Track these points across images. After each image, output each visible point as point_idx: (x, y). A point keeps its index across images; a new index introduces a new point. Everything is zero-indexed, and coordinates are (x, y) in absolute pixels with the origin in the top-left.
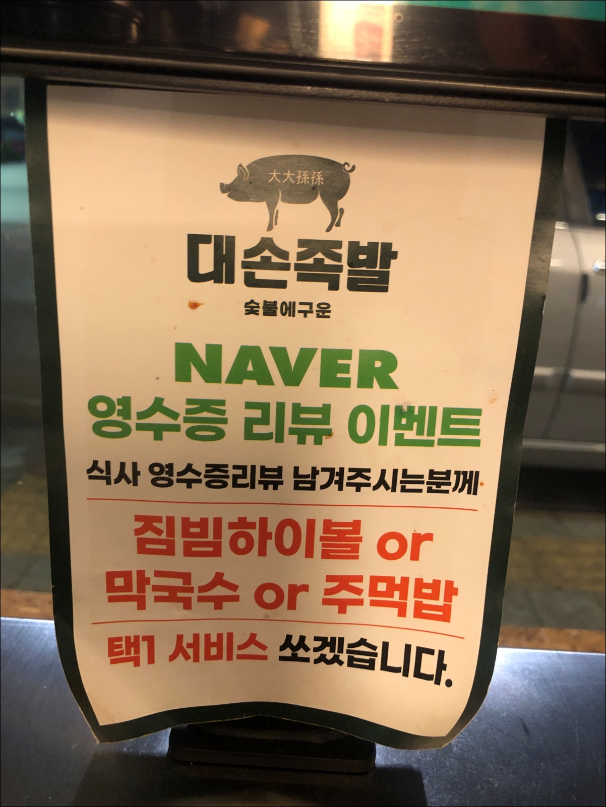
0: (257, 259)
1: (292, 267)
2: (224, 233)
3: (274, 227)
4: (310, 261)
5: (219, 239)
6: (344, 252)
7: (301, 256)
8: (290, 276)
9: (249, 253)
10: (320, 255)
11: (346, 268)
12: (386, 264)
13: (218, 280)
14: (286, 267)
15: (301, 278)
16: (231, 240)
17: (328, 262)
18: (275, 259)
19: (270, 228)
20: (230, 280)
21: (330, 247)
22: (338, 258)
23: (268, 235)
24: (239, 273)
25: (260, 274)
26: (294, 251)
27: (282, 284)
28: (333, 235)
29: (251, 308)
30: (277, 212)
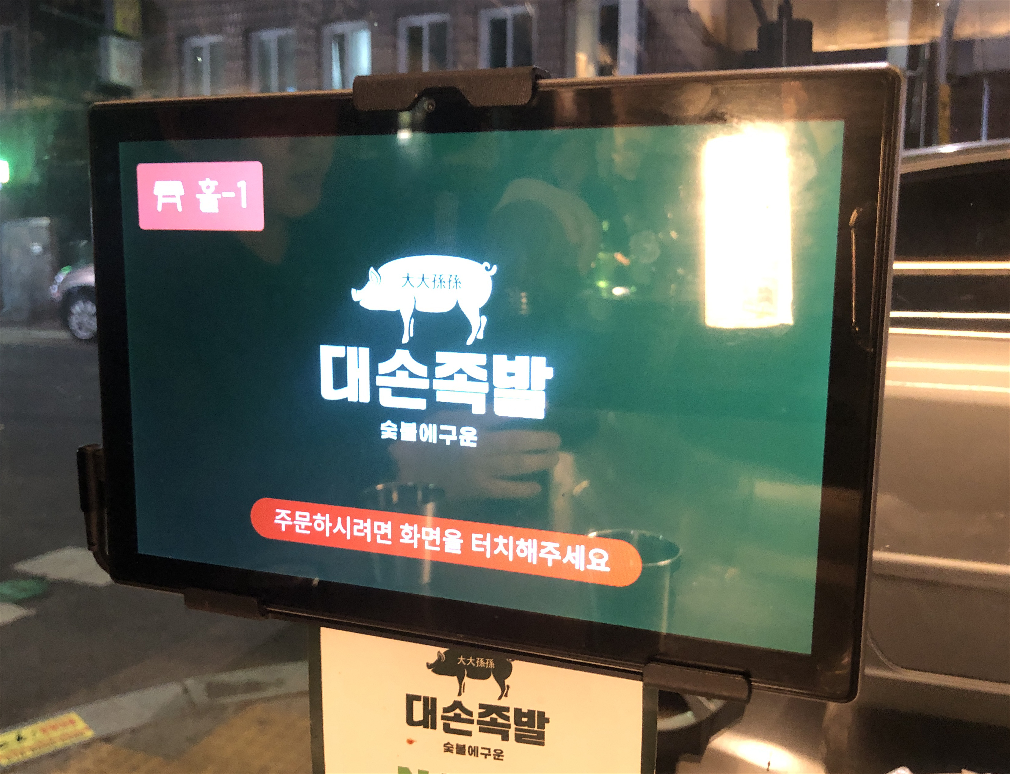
0: (451, 714)
1: (475, 722)
2: (430, 695)
3: (462, 694)
4: (488, 719)
5: (426, 699)
6: (511, 714)
7: (481, 715)
8: (474, 728)
9: (446, 710)
10: (494, 716)
11: (513, 726)
12: (542, 726)
13: (426, 726)
14: (471, 722)
15: (481, 730)
16: (434, 700)
17: (500, 721)
18: (464, 716)
19: (460, 694)
20: (434, 727)
21: (501, 711)
22: (507, 718)
23: (458, 699)
24: (440, 723)
25: (454, 725)
26: (476, 711)
27: (469, 734)
28: (503, 703)
29: (448, 748)
30: (464, 683)
